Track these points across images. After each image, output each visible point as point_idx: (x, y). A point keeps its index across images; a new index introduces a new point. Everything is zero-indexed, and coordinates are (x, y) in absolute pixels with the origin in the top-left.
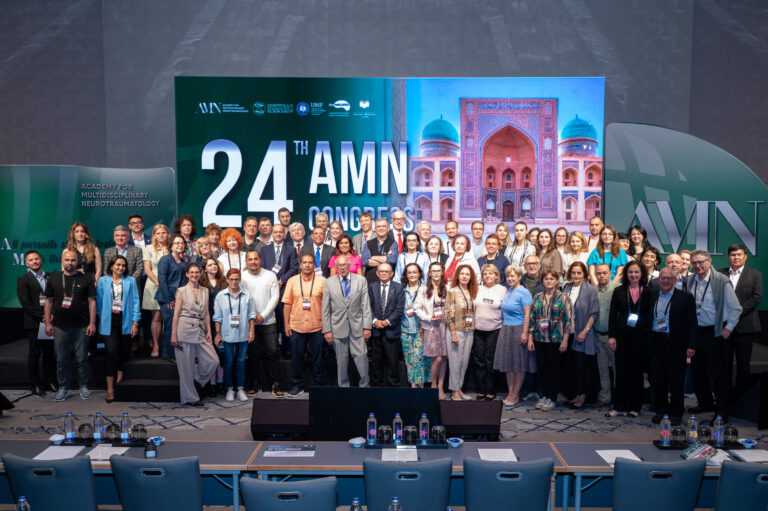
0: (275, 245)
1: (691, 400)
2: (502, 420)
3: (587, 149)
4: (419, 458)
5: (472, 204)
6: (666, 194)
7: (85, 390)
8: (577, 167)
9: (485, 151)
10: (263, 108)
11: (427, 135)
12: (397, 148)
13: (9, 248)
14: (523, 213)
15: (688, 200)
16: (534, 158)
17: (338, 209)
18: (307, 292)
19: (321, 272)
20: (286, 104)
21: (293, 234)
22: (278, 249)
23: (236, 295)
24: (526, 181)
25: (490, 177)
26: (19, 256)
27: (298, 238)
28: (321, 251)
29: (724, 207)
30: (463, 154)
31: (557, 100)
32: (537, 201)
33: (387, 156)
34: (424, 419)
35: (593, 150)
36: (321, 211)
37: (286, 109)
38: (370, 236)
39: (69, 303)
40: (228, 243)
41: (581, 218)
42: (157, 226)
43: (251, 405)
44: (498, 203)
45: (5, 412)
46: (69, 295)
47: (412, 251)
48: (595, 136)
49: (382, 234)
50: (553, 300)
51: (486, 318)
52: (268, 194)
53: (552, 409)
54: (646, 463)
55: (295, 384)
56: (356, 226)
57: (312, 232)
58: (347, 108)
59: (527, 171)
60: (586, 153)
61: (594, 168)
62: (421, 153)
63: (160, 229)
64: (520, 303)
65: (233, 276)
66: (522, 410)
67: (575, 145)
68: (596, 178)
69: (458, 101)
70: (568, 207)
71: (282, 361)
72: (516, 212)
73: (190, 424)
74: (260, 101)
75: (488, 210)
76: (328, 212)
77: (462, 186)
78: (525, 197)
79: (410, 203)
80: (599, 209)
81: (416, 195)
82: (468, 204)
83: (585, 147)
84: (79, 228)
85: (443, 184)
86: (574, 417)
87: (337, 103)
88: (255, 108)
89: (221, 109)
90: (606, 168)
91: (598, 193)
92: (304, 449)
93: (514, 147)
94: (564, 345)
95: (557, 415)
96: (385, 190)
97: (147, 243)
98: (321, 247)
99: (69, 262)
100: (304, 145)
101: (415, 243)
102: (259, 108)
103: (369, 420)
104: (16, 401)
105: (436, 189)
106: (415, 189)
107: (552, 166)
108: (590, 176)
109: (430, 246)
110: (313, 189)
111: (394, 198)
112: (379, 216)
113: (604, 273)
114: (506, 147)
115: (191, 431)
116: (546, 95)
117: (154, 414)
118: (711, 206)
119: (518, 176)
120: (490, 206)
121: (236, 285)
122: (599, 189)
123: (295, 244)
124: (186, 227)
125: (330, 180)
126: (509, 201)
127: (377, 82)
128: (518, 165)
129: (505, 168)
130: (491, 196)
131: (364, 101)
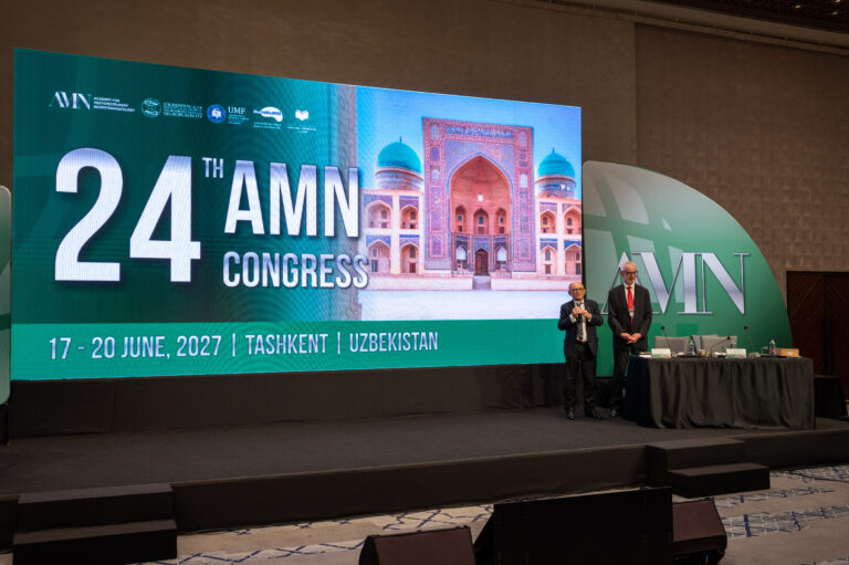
3: (565, 190)
5: (439, 252)
6: (651, 244)
8: (556, 210)
9: (453, 185)
10: (157, 108)
11: (382, 162)
12: (346, 178)
14: (498, 264)
15: (674, 252)
16: (508, 197)
17: (266, 255)
20: (192, 105)
24: (500, 225)
25: (460, 218)
30: (427, 188)
31: (532, 129)
32: (514, 251)
33: (332, 184)
35: (571, 192)
37: (194, 112)
41: (561, 272)
44: (469, 251)
48: (573, 174)
52: (162, 231)
56: (290, 278)
58: (279, 118)
59: (501, 212)
60: (564, 194)
61: (572, 212)
62: (375, 184)
67: (553, 184)
68: (576, 225)
69: (420, 123)
70: (548, 258)
72: (491, 264)
74: (154, 97)
75: (459, 261)
77: (427, 228)
78: (502, 244)
79: (363, 250)
80: (580, 262)
81: (370, 239)
82: (434, 253)
83: (563, 187)
85: (403, 226)
87: (264, 110)
88: (145, 107)
89: (92, 104)
90: (585, 212)
91: (578, 242)
93: (486, 182)
96: (329, 231)
100: (218, 164)
102: (151, 108)
105: (395, 231)
106: (368, 231)
107: (529, 208)
108: (569, 222)
110: (230, 228)
111: (342, 241)
112: (322, 266)
114: (478, 182)
116: (521, 122)
118: (697, 257)
120: (461, 255)
122: (578, 238)
125: (254, 215)
126: (481, 250)
127: (321, 86)
128: (492, 205)
129: (476, 209)
130: (461, 243)
131: (302, 110)
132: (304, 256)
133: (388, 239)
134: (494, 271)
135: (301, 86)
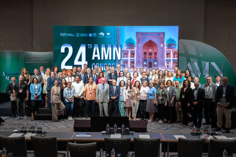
0: (82, 74)
1: (204, 120)
2: (147, 126)
3: (173, 47)
4: (121, 137)
5: (140, 63)
6: (197, 60)
7: (26, 117)
8: (170, 52)
9: (143, 47)
10: (79, 35)
11: (126, 43)
12: (118, 46)
13: (4, 75)
14: (155, 65)
15: (203, 62)
16: (158, 49)
17: (101, 64)
18: (91, 88)
19: (95, 83)
21: (88, 71)
22: (82, 76)
23: (70, 89)
24: (155, 56)
25: (145, 55)
26: (7, 77)
27: (89, 73)
28: (95, 77)
29: (214, 64)
30: (137, 48)
31: (164, 33)
32: (159, 62)
33: (115, 49)
34: (123, 126)
35: (175, 47)
36: (96, 65)
37: (86, 35)
38: (109, 72)
39: (21, 91)
40: (68, 74)
41: (172, 67)
42: (47, 69)
43: (74, 121)
44: (147, 63)
45: (2, 123)
46: (21, 89)
47: (122, 76)
48: (176, 43)
49: (113, 71)
50: (163, 91)
51: (143, 96)
52: (80, 60)
53: (163, 123)
54: (188, 139)
55: (87, 115)
57: (93, 71)
58: (103, 35)
59: (156, 53)
60: (173, 48)
61: (175, 52)
62: (125, 48)
63: (48, 70)
64: (153, 92)
65: (69, 84)
66: (154, 123)
67: (170, 46)
68: (176, 55)
69: (136, 33)
70: (168, 64)
71: (83, 108)
72: (153, 65)
73: (56, 127)
74: (78, 33)
75: (144, 65)
76: (97, 65)
77: (137, 58)
78: (156, 61)
79: (122, 62)
80: (177, 65)
81: (123, 60)
82: (138, 63)
83: (173, 46)
84: (25, 69)
85: (131, 57)
86: (169, 126)
87: (100, 33)
88: (77, 35)
89: (67, 35)
90: (179, 52)
91: (176, 60)
92: (88, 134)
93: (152, 46)
94: (166, 104)
95: (164, 125)
96: (114, 59)
97: (44, 74)
98: (95, 75)
99: (22, 79)
100: (91, 45)
101: (123, 74)
102: (78, 35)
103: (107, 126)
104: (5, 120)
105: (129, 58)
106: (123, 58)
107: (163, 52)
108: (174, 55)
109: (127, 75)
110: (93, 58)
111: (117, 61)
112: (113, 66)
113: (178, 83)
114: (150, 46)
115: (56, 129)
116: (161, 31)
117: (46, 124)
118: (210, 64)
119: (153, 55)
120: (145, 63)
121: (70, 86)
122: (177, 59)
123: (88, 74)
124: (56, 69)
125: (98, 56)
126: (150, 62)
127: (112, 27)
128: (153, 52)
129: (149, 52)
130: (145, 61)
131: (108, 33)
132: (109, 64)
133: (127, 60)
134: (153, 67)
135: (108, 27)
